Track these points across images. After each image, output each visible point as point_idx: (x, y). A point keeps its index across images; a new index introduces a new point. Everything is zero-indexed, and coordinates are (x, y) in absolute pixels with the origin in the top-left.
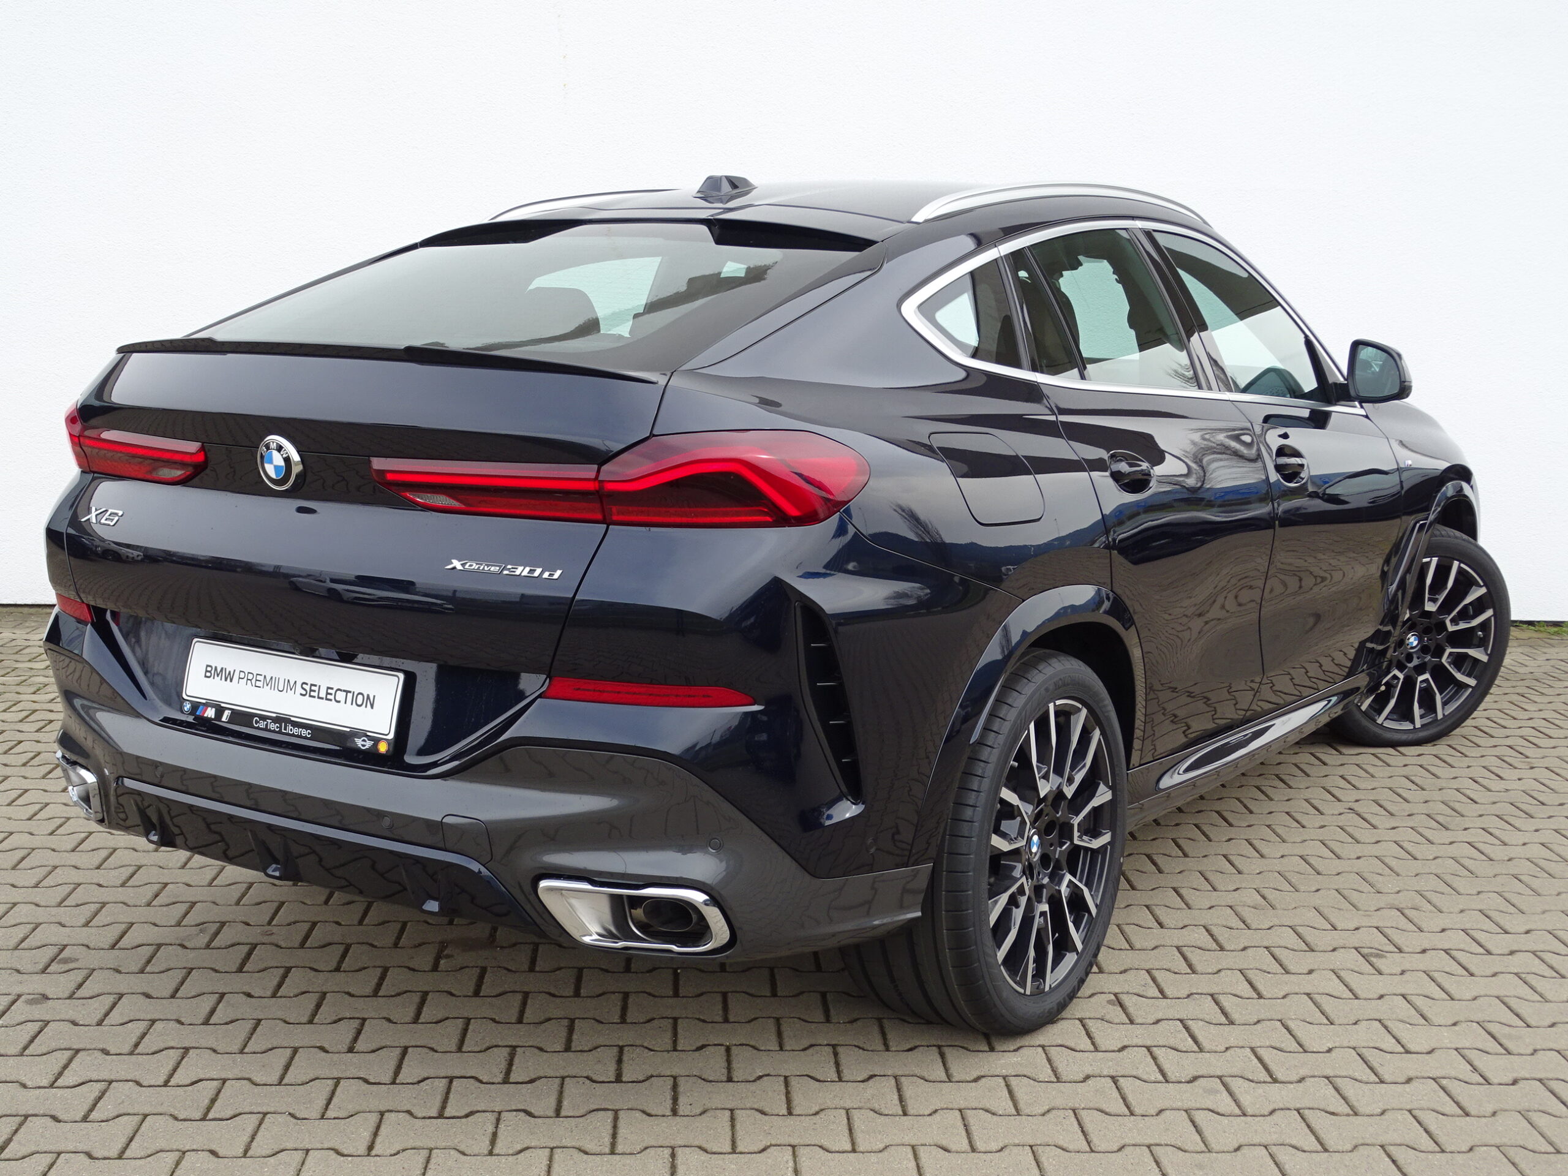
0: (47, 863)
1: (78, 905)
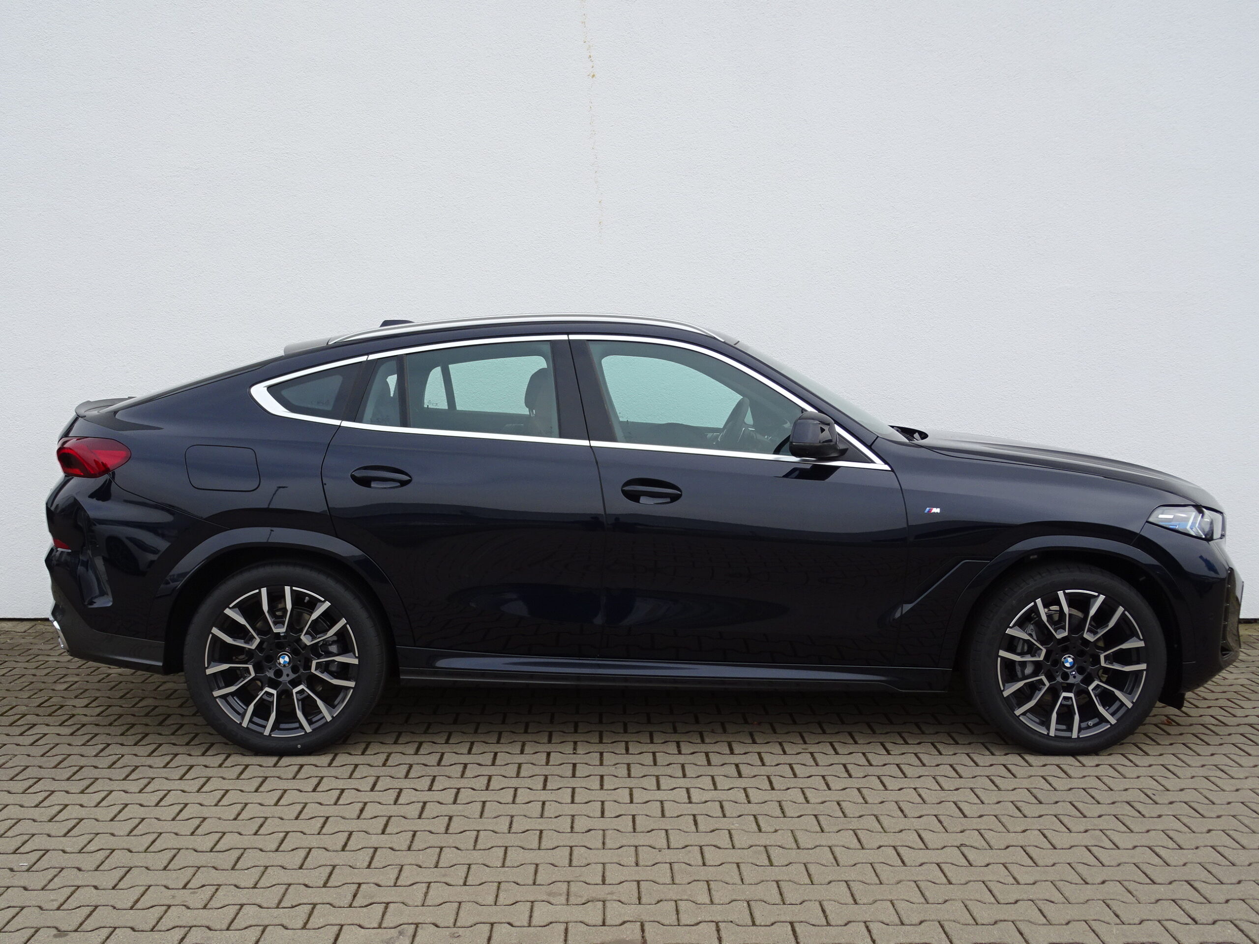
0: (259, 864)
1: (293, 907)
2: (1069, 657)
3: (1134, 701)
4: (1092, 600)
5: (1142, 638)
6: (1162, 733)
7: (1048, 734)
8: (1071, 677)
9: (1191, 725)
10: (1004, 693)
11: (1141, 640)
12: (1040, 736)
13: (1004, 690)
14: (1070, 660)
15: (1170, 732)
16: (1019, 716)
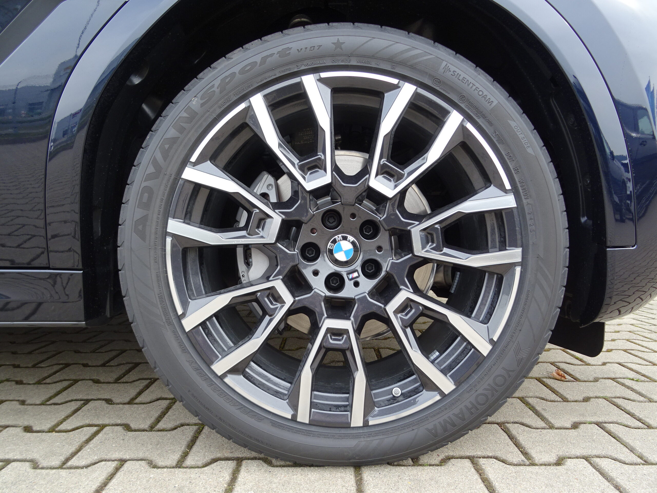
2: (345, 238)
3: (495, 339)
4: (387, 95)
5: (508, 186)
6: (553, 396)
7: (294, 417)
8: (349, 284)
9: (596, 380)
10: (184, 322)
11: (506, 191)
12: (274, 424)
13: (184, 315)
14: (346, 246)
15: (568, 396)
16: (225, 375)
